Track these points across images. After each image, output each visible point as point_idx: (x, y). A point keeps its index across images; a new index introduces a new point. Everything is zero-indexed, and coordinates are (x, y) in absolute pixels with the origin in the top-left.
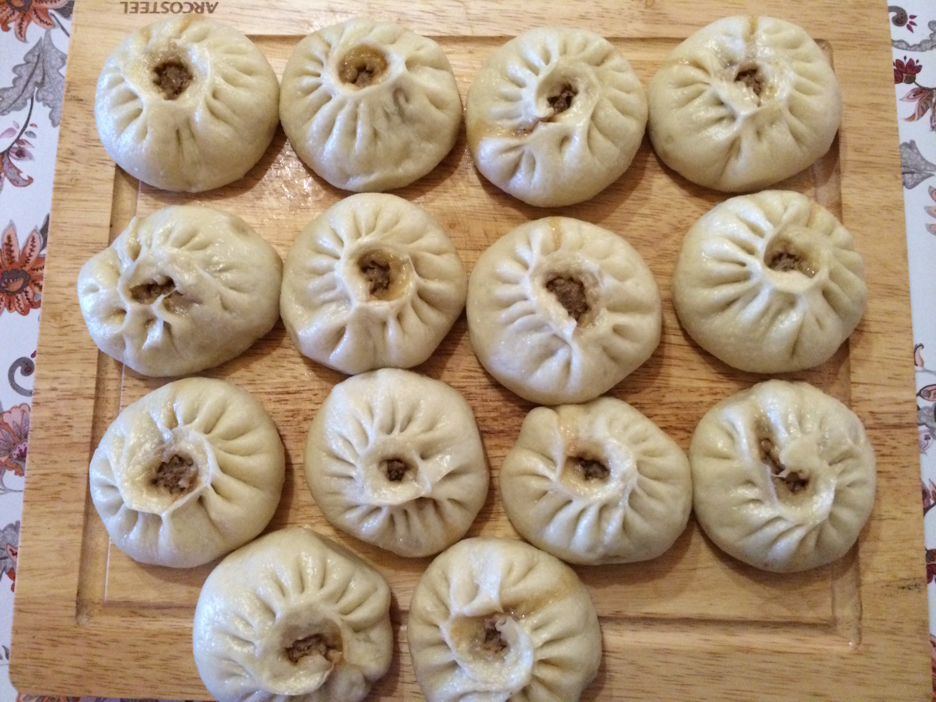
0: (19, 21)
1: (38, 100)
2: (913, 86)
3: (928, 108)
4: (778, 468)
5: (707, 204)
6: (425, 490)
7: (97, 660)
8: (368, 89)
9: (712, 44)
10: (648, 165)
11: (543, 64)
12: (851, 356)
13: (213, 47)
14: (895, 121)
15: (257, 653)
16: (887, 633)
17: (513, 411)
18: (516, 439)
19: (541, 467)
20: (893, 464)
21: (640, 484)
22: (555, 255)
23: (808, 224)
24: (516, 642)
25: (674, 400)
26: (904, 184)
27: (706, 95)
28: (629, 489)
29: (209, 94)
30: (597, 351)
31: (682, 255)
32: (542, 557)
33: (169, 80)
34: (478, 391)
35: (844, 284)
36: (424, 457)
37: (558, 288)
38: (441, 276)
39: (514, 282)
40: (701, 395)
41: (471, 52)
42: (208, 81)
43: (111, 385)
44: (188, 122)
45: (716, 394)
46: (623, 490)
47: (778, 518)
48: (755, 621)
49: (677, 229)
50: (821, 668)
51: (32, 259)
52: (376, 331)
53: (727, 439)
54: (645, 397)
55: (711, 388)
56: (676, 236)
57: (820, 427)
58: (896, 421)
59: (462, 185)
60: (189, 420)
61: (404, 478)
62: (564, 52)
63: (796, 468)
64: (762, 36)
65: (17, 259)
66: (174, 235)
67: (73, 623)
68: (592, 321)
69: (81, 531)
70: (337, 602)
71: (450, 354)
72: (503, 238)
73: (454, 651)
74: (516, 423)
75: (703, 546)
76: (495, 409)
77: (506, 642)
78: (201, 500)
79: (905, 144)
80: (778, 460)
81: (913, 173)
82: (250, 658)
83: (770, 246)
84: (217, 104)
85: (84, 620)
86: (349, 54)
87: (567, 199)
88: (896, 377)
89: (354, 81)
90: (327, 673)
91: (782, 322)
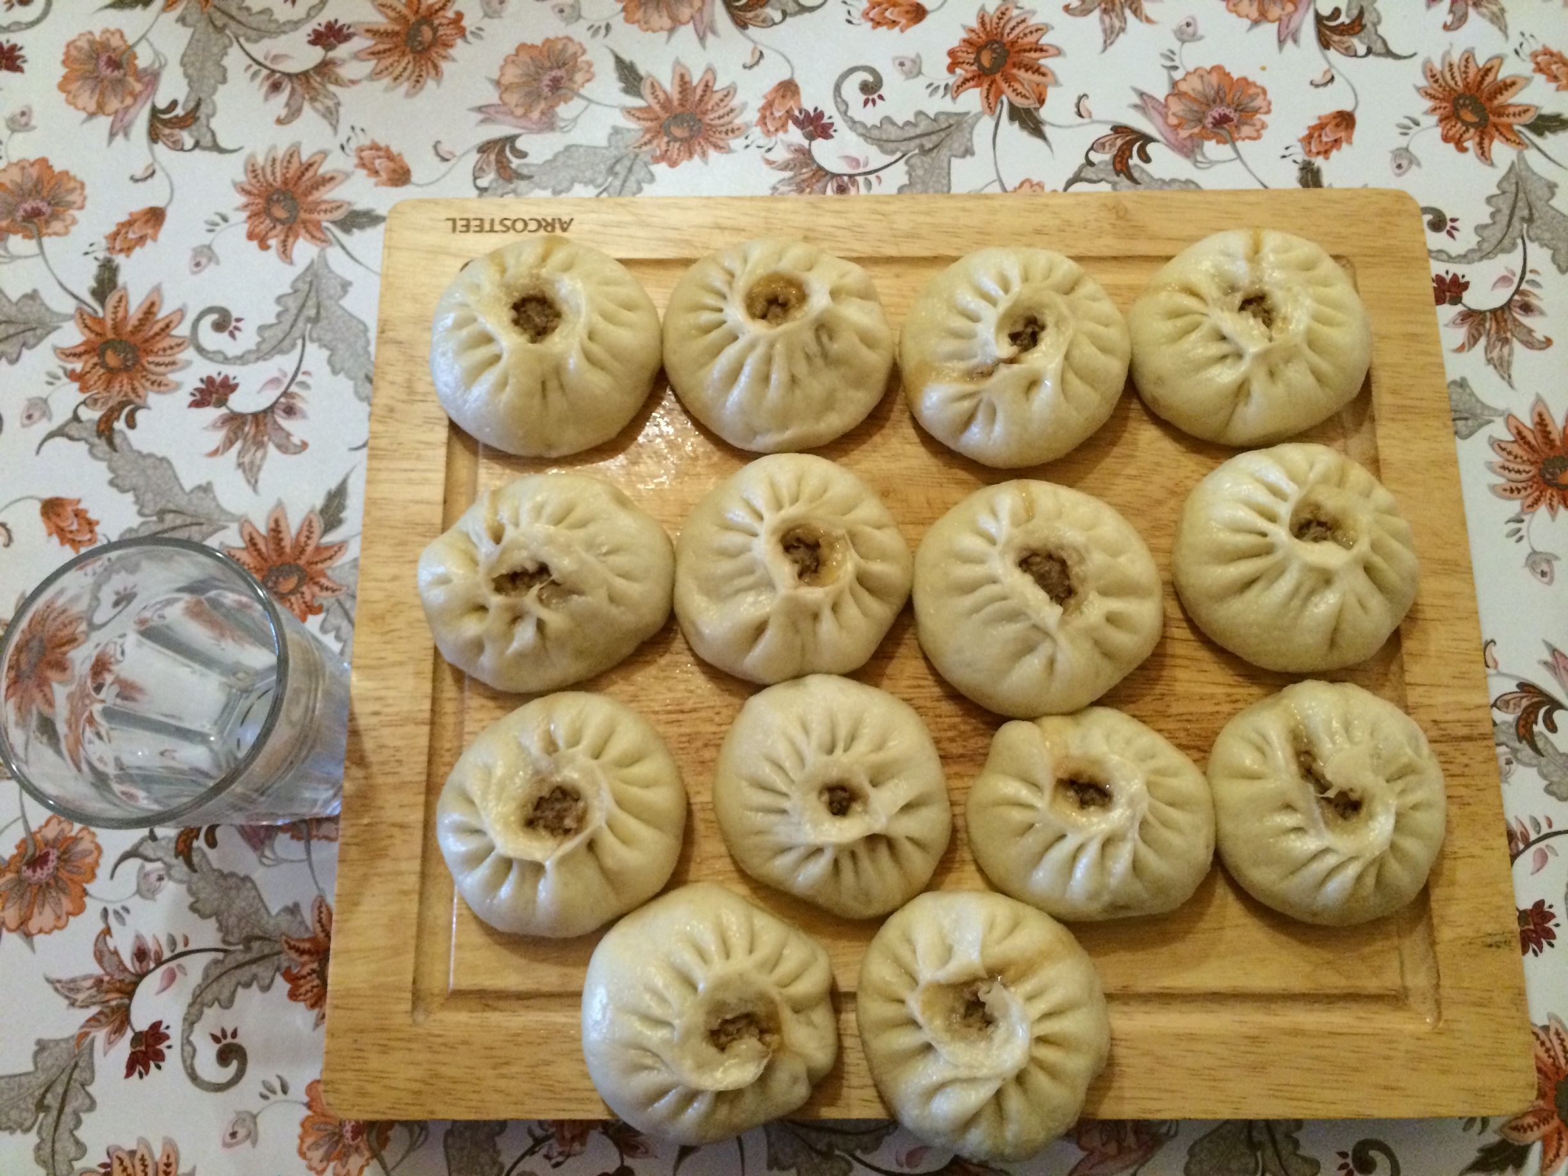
0: (282, 237)
1: (312, 340)
2: (1459, 308)
3: (1480, 335)
4: (1322, 785)
5: (1209, 462)
6: (878, 824)
7: (443, 1070)
8: (785, 327)
9: (1207, 265)
10: (1132, 415)
11: (1001, 293)
12: (1404, 651)
13: (587, 277)
14: (1439, 355)
15: (676, 1036)
16: (1475, 1004)
17: (975, 729)
18: (982, 765)
19: (1024, 793)
20: (1467, 786)
21: (1152, 809)
22: (1030, 526)
23: (1341, 483)
24: (1006, 1015)
25: (1182, 710)
26: (1456, 433)
27: (1204, 329)
28: (1139, 817)
29: (585, 336)
30: (1088, 645)
31: (1185, 525)
32: (1029, 911)
33: (529, 319)
34: (929, 704)
35: (1388, 557)
36: (875, 784)
37: (1034, 568)
38: (883, 557)
39: (980, 560)
40: (1218, 704)
41: (897, 276)
42: (583, 319)
43: (449, 707)
44: (558, 370)
45: (1237, 701)
46: (1133, 818)
47: (1326, 851)
48: (1304, 995)
49: (1173, 493)
50: (1391, 1053)
51: (310, 549)
52: (805, 625)
53: (1257, 756)
54: (1147, 705)
55: (1229, 695)
56: (1173, 503)
57: (1372, 734)
58: (1465, 731)
59: (895, 443)
60: (574, 742)
61: (851, 811)
62: (1026, 279)
63: (1345, 787)
64: (1269, 257)
65: (288, 550)
66: (548, 510)
67: (409, 1021)
68: (1078, 608)
69: (416, 897)
70: (772, 971)
71: (891, 658)
72: (954, 509)
73: (926, 1028)
74: (980, 744)
75: (1231, 898)
76: (953, 727)
77: (991, 1016)
78: (591, 846)
79: (1454, 382)
80: (1323, 776)
81: (1466, 419)
82: (667, 1042)
83: (1296, 512)
84: (594, 348)
85: (420, 1017)
86: (758, 284)
87: (1034, 457)
88: (1462, 676)
89: (764, 317)
90: (765, 1061)
91: (1316, 605)
